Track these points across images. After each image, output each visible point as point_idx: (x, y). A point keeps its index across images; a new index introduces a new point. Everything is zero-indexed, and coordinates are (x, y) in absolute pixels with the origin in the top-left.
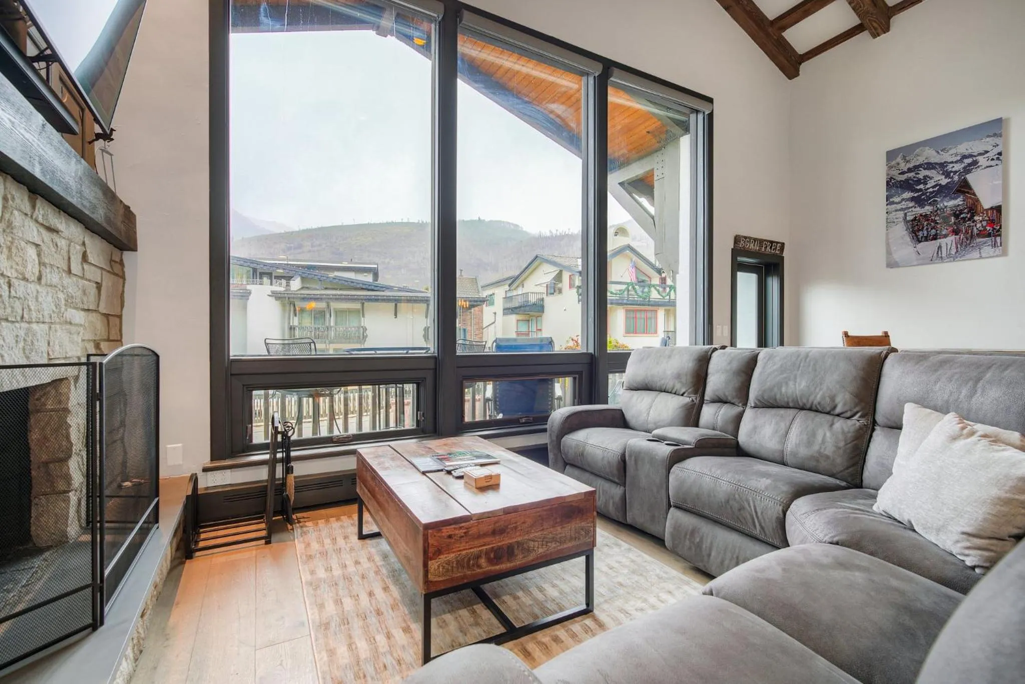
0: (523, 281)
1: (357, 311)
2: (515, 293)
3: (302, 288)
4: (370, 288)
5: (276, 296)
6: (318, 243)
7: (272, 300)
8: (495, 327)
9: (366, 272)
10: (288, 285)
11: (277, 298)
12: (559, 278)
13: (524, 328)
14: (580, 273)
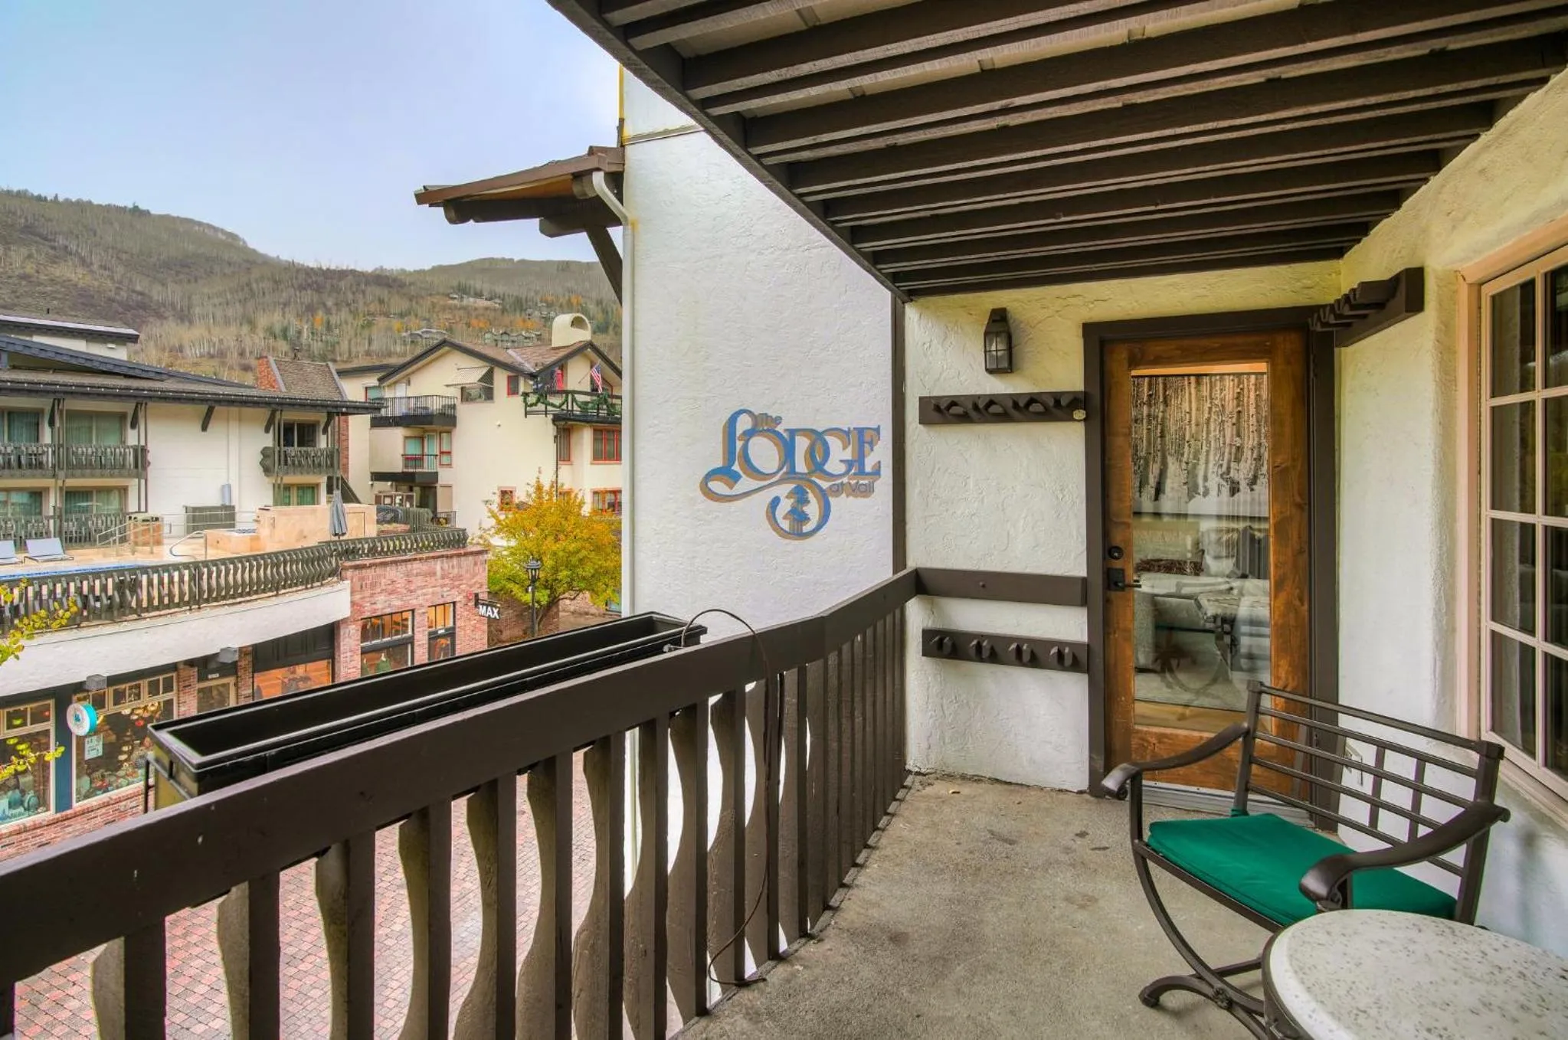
0: (409, 375)
1: (122, 417)
2: (391, 393)
9: (113, 342)
12: (487, 380)
13: (413, 449)
14: (532, 376)
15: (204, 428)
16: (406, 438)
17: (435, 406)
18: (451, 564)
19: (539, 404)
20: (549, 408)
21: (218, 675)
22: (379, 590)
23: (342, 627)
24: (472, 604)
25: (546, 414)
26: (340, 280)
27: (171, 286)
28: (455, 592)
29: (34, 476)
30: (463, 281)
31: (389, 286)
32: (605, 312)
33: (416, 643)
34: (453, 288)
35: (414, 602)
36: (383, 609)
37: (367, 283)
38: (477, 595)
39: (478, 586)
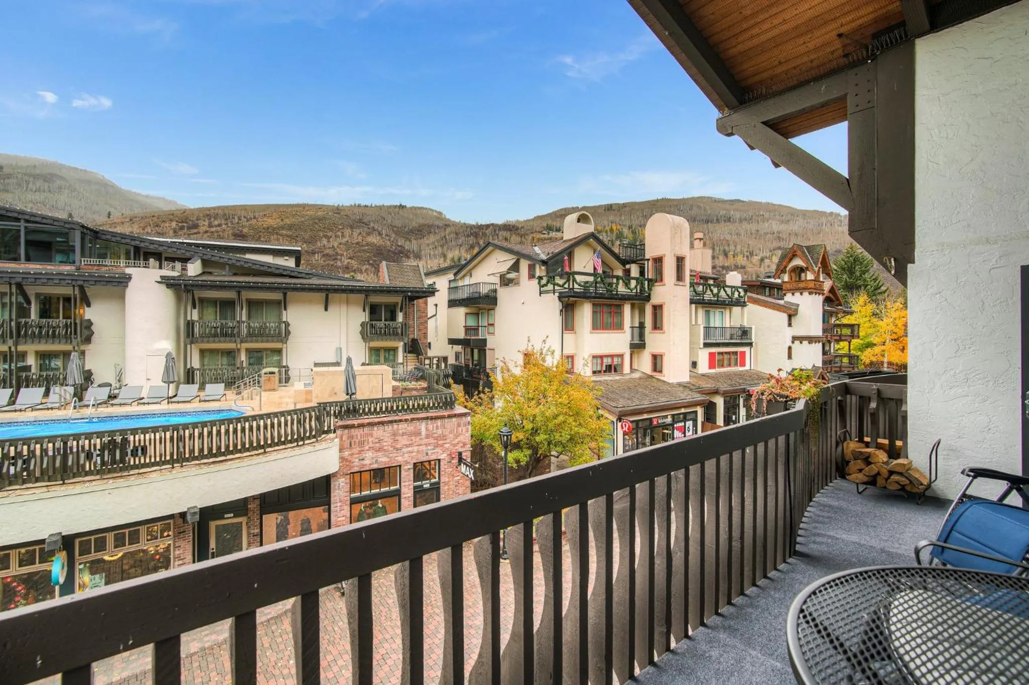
0: (471, 270)
1: (278, 303)
2: (460, 283)
3: (203, 273)
4: (292, 274)
5: (168, 282)
6: (216, 223)
7: (163, 287)
8: (436, 321)
9: (287, 255)
10: (184, 269)
11: (169, 286)
12: (515, 267)
13: (471, 323)
14: (544, 263)
15: (326, 309)
16: (466, 314)
17: (484, 290)
18: (435, 425)
19: (549, 285)
20: (557, 288)
21: (232, 515)
22: (367, 448)
23: (332, 480)
24: (455, 461)
25: (554, 293)
26: (486, 229)
27: (414, 242)
28: (438, 450)
29: (225, 342)
30: (549, 223)
31: (511, 230)
32: (634, 233)
33: (403, 496)
34: (544, 227)
35: (400, 459)
36: (370, 464)
37: (500, 230)
38: (460, 454)
39: (462, 445)
